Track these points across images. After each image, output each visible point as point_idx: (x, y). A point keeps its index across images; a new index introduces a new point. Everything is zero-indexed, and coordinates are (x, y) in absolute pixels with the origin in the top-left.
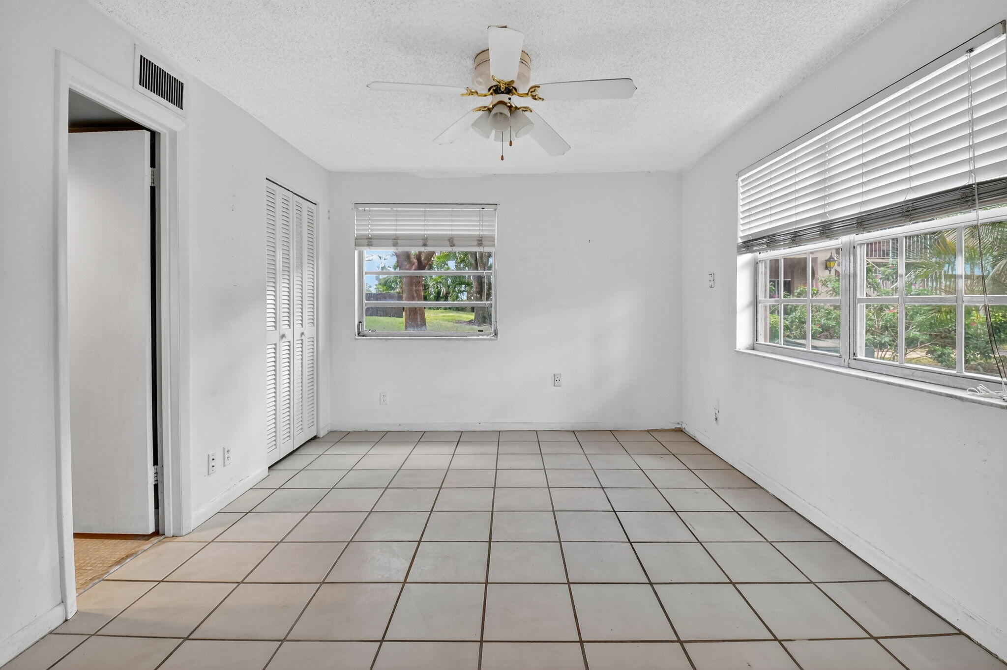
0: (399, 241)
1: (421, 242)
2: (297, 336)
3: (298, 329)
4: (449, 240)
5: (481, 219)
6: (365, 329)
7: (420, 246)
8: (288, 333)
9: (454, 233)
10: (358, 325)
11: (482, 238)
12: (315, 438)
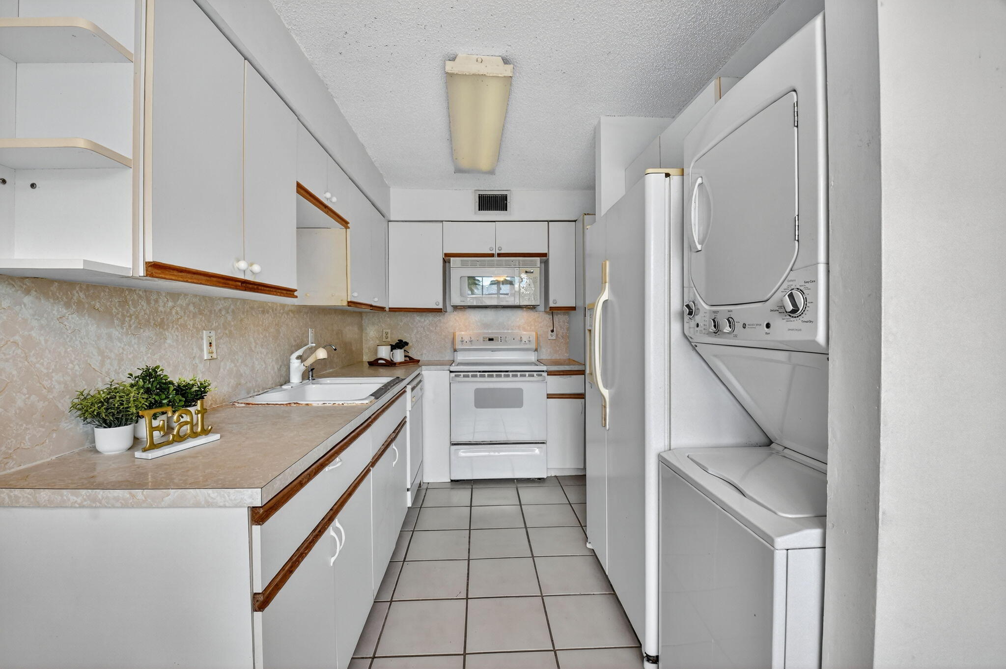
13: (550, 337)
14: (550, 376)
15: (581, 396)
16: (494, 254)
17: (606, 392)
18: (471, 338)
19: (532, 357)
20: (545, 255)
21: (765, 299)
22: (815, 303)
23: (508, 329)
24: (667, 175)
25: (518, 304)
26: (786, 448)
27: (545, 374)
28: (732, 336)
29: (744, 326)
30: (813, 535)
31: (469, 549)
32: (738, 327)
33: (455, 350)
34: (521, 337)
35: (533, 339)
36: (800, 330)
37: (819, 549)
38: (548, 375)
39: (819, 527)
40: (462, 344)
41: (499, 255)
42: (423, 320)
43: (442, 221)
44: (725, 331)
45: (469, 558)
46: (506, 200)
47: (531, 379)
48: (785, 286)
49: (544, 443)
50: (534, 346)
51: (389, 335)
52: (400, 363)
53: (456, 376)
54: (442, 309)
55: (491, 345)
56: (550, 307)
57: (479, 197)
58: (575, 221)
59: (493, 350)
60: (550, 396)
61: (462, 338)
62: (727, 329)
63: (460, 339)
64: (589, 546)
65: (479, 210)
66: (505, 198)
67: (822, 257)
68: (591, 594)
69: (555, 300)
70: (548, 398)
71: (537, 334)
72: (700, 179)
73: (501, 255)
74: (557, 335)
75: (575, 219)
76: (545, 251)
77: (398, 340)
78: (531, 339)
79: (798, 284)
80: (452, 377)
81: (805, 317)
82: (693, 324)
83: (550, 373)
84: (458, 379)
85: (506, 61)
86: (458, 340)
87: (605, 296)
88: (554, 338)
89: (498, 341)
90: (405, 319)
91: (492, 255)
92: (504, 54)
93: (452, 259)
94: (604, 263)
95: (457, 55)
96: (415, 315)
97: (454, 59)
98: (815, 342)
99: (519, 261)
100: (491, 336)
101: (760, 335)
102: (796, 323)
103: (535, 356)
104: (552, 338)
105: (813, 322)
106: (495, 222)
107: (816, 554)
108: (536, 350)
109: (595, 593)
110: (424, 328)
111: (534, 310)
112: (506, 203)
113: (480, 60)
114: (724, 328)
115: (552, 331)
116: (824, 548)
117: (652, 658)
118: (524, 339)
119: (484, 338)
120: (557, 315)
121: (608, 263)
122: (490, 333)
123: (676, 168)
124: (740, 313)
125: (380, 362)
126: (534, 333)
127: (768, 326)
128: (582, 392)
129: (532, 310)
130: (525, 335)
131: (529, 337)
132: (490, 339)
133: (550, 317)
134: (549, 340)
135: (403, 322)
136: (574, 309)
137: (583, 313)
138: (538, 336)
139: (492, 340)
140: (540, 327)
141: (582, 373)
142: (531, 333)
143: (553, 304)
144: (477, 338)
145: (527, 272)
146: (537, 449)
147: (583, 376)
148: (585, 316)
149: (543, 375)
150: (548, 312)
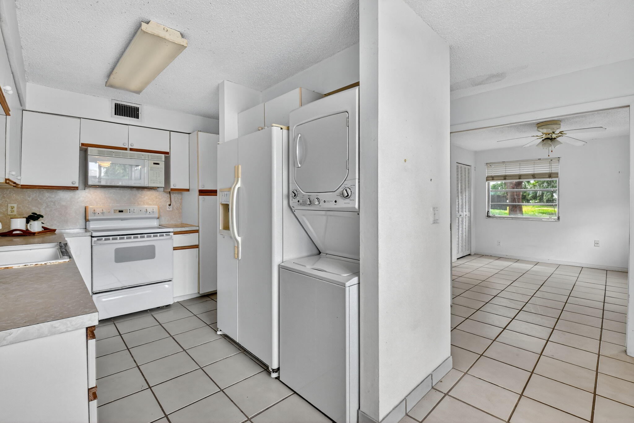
0: (506, 177)
1: (518, 177)
2: (464, 216)
3: (465, 213)
4: (532, 176)
5: (551, 165)
6: (491, 214)
7: (518, 179)
8: (462, 214)
9: (535, 172)
10: (487, 213)
11: (551, 173)
12: (469, 255)
13: (168, 209)
14: (175, 235)
15: (197, 246)
16: (127, 148)
17: (239, 239)
18: (101, 210)
19: (155, 223)
20: (167, 153)
21: (335, 191)
22: (355, 193)
24: (281, 129)
25: (148, 186)
26: (327, 254)
27: (172, 234)
28: (318, 206)
29: (325, 202)
30: (355, 280)
31: (135, 361)
32: (322, 202)
33: (87, 220)
34: (146, 210)
35: (156, 211)
36: (349, 203)
37: (357, 284)
38: (174, 234)
39: (357, 276)
40: (95, 215)
41: (131, 150)
42: (53, 196)
43: (80, 118)
44: (316, 204)
45: (137, 365)
46: (138, 111)
47: (155, 238)
48: (343, 186)
49: (170, 281)
50: (156, 216)
51: (15, 209)
52: (39, 233)
53: (98, 240)
54: (77, 187)
55: (121, 216)
56: (171, 189)
57: (115, 105)
58: (189, 134)
59: (122, 219)
60: (175, 249)
61: (94, 210)
62: (317, 203)
63: (92, 211)
64: (219, 333)
65: (115, 114)
66: (137, 109)
67: (357, 177)
68: (229, 357)
69: (175, 184)
70: (174, 250)
71: (159, 207)
72: (300, 134)
73: (133, 150)
74: (173, 208)
75: (189, 132)
76: (168, 151)
77: (32, 213)
78: (154, 210)
79: (349, 186)
80: (94, 241)
81: (351, 198)
82: (296, 200)
83: (176, 233)
84: (100, 242)
85: (182, 36)
86: (90, 212)
87: (239, 185)
88: (171, 209)
90: (33, 194)
91: (126, 149)
92: (182, 31)
93: (89, 148)
94: (236, 166)
95: (150, 21)
96: (45, 191)
97: (148, 23)
98: (355, 208)
99: (148, 155)
100: (121, 209)
101: (332, 205)
102: (347, 201)
103: (157, 223)
105: (354, 200)
106: (128, 125)
107: (356, 286)
108: (158, 218)
109: (231, 355)
110: (54, 203)
111: (156, 190)
112: (138, 114)
113: (166, 30)
114: (316, 202)
115: (170, 205)
116: (359, 283)
117: (275, 370)
118: (149, 211)
119: (114, 210)
120: (173, 194)
121: (240, 166)
122: (120, 206)
123: (285, 126)
124: (322, 196)
125: (14, 232)
126: (157, 206)
127: (336, 202)
128: (197, 243)
129: (154, 190)
130: (150, 208)
131: (153, 209)
132: (120, 211)
133: (169, 195)
134: (167, 211)
135: (31, 198)
136: (188, 190)
137: (197, 193)
138: (159, 209)
139: (122, 211)
140: (161, 202)
141: (197, 231)
142: (153, 206)
143: (172, 187)
144: (109, 210)
145: (154, 164)
146: (166, 285)
147: (198, 233)
148: (199, 195)
149: (170, 234)
150: (167, 192)
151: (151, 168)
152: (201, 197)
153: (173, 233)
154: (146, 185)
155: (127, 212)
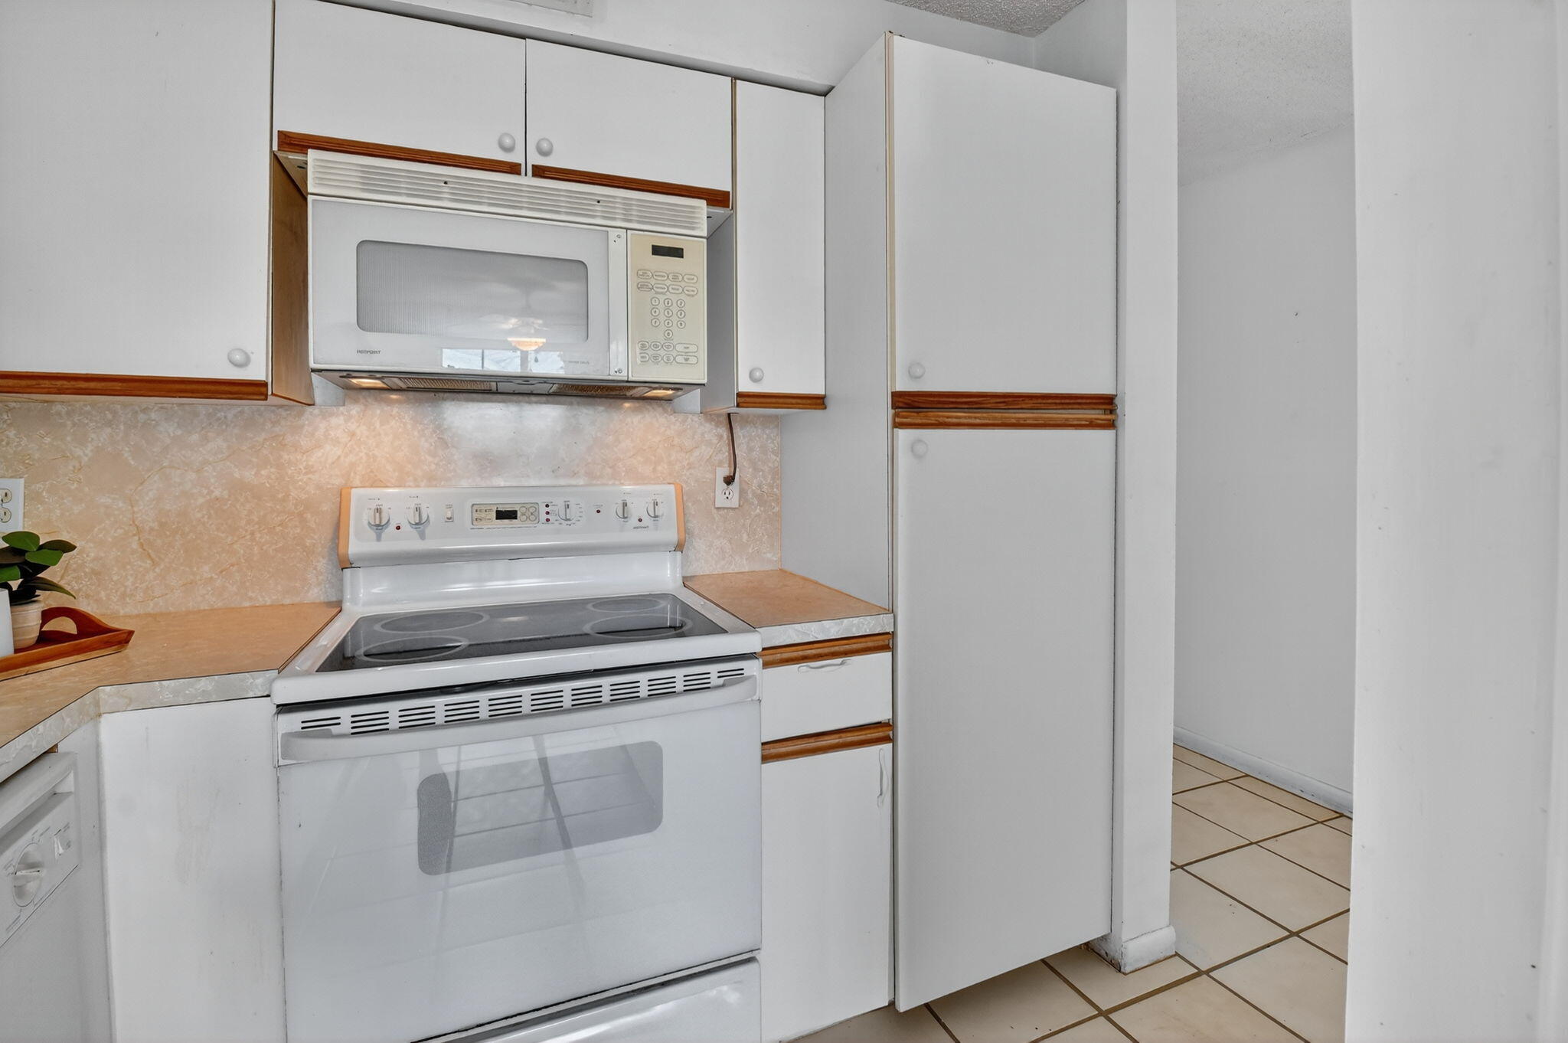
13: (721, 501)
15: (882, 732)
16: (520, 164)
18: (418, 510)
20: (719, 199)
23: (575, 474)
33: (345, 564)
34: (625, 505)
35: (669, 509)
40: (377, 538)
41: (540, 172)
42: (195, 437)
49: (747, 960)
50: (672, 535)
51: (17, 504)
54: (264, 384)
55: (506, 536)
56: (740, 395)
58: (824, 93)
59: (514, 555)
60: (775, 751)
61: (378, 511)
63: (367, 516)
69: (758, 371)
70: (765, 759)
71: (680, 493)
73: (547, 174)
74: (743, 492)
75: (820, 81)
76: (726, 186)
77: (5, 538)
78: (659, 507)
83: (776, 656)
86: (358, 518)
88: (734, 502)
89: (537, 519)
90: (102, 427)
91: (513, 169)
93: (313, 159)
99: (625, 204)
100: (507, 503)
103: (674, 571)
104: (727, 504)
106: (523, 37)
108: (679, 547)
115: (729, 480)
118: (638, 509)
119: (476, 508)
120: (742, 427)
122: (503, 489)
126: (672, 488)
128: (885, 715)
129: (661, 406)
130: (638, 494)
131: (656, 504)
132: (502, 515)
133: (724, 432)
134: (718, 508)
135: (89, 449)
136: (817, 402)
137: (884, 411)
138: (683, 500)
139: (510, 515)
140: (690, 466)
141: (883, 642)
142: (658, 488)
143: (745, 385)
144: (449, 507)
145: (657, 251)
146: (722, 989)
147: (887, 656)
148: (897, 425)
149: (746, 673)
150: (719, 415)
151: (642, 273)
152: (903, 434)
153: (758, 663)
154: (620, 371)
155: (533, 515)
